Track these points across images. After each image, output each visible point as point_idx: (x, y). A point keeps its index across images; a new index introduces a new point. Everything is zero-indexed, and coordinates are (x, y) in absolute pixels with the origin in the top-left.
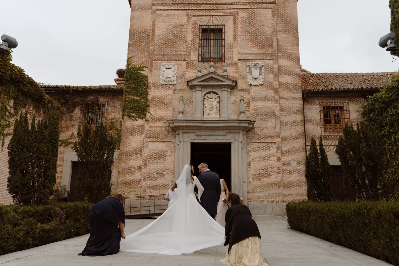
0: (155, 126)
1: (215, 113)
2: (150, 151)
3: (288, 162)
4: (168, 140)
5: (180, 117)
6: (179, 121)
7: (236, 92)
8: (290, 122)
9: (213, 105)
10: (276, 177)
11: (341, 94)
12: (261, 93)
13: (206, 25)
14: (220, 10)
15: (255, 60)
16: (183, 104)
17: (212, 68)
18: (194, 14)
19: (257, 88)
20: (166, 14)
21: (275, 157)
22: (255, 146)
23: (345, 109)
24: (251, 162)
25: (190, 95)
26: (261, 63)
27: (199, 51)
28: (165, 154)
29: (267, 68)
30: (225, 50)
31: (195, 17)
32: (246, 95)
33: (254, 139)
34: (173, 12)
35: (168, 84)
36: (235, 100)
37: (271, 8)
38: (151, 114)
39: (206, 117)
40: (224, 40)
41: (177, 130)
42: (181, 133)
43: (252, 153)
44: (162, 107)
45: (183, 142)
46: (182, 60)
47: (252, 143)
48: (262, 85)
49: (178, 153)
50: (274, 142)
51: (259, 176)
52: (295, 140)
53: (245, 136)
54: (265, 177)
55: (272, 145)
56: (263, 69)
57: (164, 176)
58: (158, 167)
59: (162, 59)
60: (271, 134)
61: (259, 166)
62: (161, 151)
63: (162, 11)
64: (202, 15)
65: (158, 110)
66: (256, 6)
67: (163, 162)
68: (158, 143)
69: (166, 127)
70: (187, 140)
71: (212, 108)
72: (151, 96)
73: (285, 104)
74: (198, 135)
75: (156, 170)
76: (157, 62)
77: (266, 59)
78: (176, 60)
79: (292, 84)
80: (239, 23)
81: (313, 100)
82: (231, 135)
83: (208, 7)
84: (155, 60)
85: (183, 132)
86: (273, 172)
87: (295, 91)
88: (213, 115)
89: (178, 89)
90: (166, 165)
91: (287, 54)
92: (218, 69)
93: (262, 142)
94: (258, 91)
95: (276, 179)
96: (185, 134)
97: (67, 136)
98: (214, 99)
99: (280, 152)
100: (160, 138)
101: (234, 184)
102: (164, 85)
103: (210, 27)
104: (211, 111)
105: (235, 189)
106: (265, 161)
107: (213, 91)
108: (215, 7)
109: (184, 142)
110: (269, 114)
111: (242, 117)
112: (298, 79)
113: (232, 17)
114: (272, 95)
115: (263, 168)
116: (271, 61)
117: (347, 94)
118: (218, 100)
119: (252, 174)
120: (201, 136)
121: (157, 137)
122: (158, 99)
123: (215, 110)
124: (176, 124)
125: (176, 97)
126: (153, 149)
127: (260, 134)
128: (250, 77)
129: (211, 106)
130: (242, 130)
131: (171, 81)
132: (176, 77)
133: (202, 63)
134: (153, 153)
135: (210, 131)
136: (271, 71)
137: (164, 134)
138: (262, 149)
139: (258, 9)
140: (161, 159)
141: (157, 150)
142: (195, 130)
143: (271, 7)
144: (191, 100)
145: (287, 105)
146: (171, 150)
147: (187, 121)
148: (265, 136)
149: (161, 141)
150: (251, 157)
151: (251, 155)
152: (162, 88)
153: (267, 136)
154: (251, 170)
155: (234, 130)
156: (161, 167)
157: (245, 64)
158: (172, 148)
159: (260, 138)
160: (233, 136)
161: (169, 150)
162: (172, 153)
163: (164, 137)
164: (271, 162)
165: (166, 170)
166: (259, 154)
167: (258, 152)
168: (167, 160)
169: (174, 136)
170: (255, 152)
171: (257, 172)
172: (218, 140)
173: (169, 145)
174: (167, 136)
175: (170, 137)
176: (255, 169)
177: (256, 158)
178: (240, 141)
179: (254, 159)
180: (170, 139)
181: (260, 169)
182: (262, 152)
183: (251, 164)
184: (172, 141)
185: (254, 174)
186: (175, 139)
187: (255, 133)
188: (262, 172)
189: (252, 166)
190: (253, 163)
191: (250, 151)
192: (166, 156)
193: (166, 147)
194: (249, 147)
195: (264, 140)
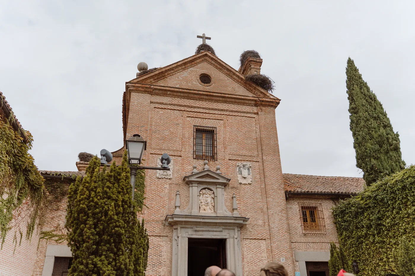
0: (151, 219)
1: (210, 209)
3: (278, 259)
4: (164, 235)
5: (178, 211)
6: (179, 216)
7: (228, 190)
8: (277, 220)
9: (208, 201)
11: (315, 196)
12: (250, 191)
13: (200, 126)
14: (212, 115)
15: (243, 161)
16: (179, 199)
17: (206, 165)
18: (189, 115)
19: (246, 186)
20: (163, 112)
21: (266, 254)
22: (247, 242)
23: (319, 209)
25: (186, 190)
26: (248, 164)
27: (194, 148)
28: (160, 249)
29: (254, 169)
30: (217, 150)
31: (190, 118)
32: (238, 193)
33: (246, 236)
34: (169, 111)
35: (164, 178)
36: (227, 197)
37: (254, 118)
38: (147, 207)
39: (202, 213)
40: (216, 140)
41: (174, 225)
42: (179, 228)
44: (158, 201)
46: (178, 156)
47: (245, 239)
48: (250, 184)
49: (176, 249)
50: (264, 238)
51: (252, 273)
52: (283, 237)
53: (239, 232)
55: (262, 242)
56: (250, 169)
57: (160, 274)
58: (153, 264)
59: (159, 153)
60: (261, 231)
61: (252, 262)
62: (157, 246)
63: (159, 109)
64: (197, 116)
65: (154, 203)
66: (242, 114)
67: (158, 259)
68: (154, 237)
69: (163, 221)
70: (184, 235)
71: (207, 203)
72: (147, 189)
73: (271, 203)
74: (196, 231)
75: (151, 267)
76: (154, 155)
77: (252, 161)
78: (172, 155)
79: (276, 185)
80: (228, 127)
81: (293, 200)
82: (227, 231)
83: (202, 110)
84: (153, 154)
85: (181, 227)
87: (279, 191)
88: (208, 212)
89: (174, 183)
90: (162, 262)
91: (270, 158)
92: (211, 166)
93: (253, 238)
94: (247, 189)
96: (182, 229)
97: (51, 228)
98: (208, 195)
99: (269, 248)
100: (156, 232)
102: (160, 178)
103: (203, 128)
104: (206, 207)
106: (257, 257)
107: (208, 187)
108: (207, 111)
109: (182, 237)
110: (258, 212)
111: (235, 214)
112: (280, 181)
113: (222, 121)
114: (260, 194)
115: (256, 265)
116: (257, 163)
117: (320, 196)
118: (213, 196)
120: (198, 231)
121: (153, 231)
122: (154, 192)
123: (211, 206)
124: (175, 219)
125: (173, 191)
127: (251, 230)
128: (239, 176)
129: (207, 202)
130: (237, 227)
131: (167, 175)
132: (172, 172)
133: (197, 160)
135: (206, 226)
136: (258, 172)
137: (160, 228)
138: (254, 245)
139: (243, 117)
140: (157, 255)
141: (153, 245)
142: (193, 226)
143: (254, 116)
144: (187, 194)
145: (274, 204)
147: (186, 216)
148: (256, 232)
149: (157, 236)
150: (244, 254)
151: (244, 251)
152: (159, 182)
153: (258, 233)
154: (245, 267)
155: (229, 226)
156: (156, 264)
157: (235, 164)
158: (168, 243)
159: (251, 235)
160: (228, 232)
161: (165, 245)
162: (168, 248)
163: (160, 231)
164: (262, 258)
165: (162, 267)
166: (251, 250)
167: (250, 248)
168: (163, 256)
169: (170, 231)
170: (248, 249)
171: (250, 269)
172: (214, 236)
173: (165, 240)
174: (163, 231)
175: (166, 231)
176: (249, 265)
177: (249, 255)
178: (235, 237)
179: (247, 255)
180: (166, 233)
181: (252, 266)
182: (254, 248)
183: (245, 261)
184: (168, 236)
185: (248, 271)
186: (171, 234)
187: (247, 229)
188: (255, 269)
189: (245, 263)
190: (246, 259)
191: (243, 248)
192: (162, 251)
193: (162, 242)
194: (242, 243)
195: (256, 236)
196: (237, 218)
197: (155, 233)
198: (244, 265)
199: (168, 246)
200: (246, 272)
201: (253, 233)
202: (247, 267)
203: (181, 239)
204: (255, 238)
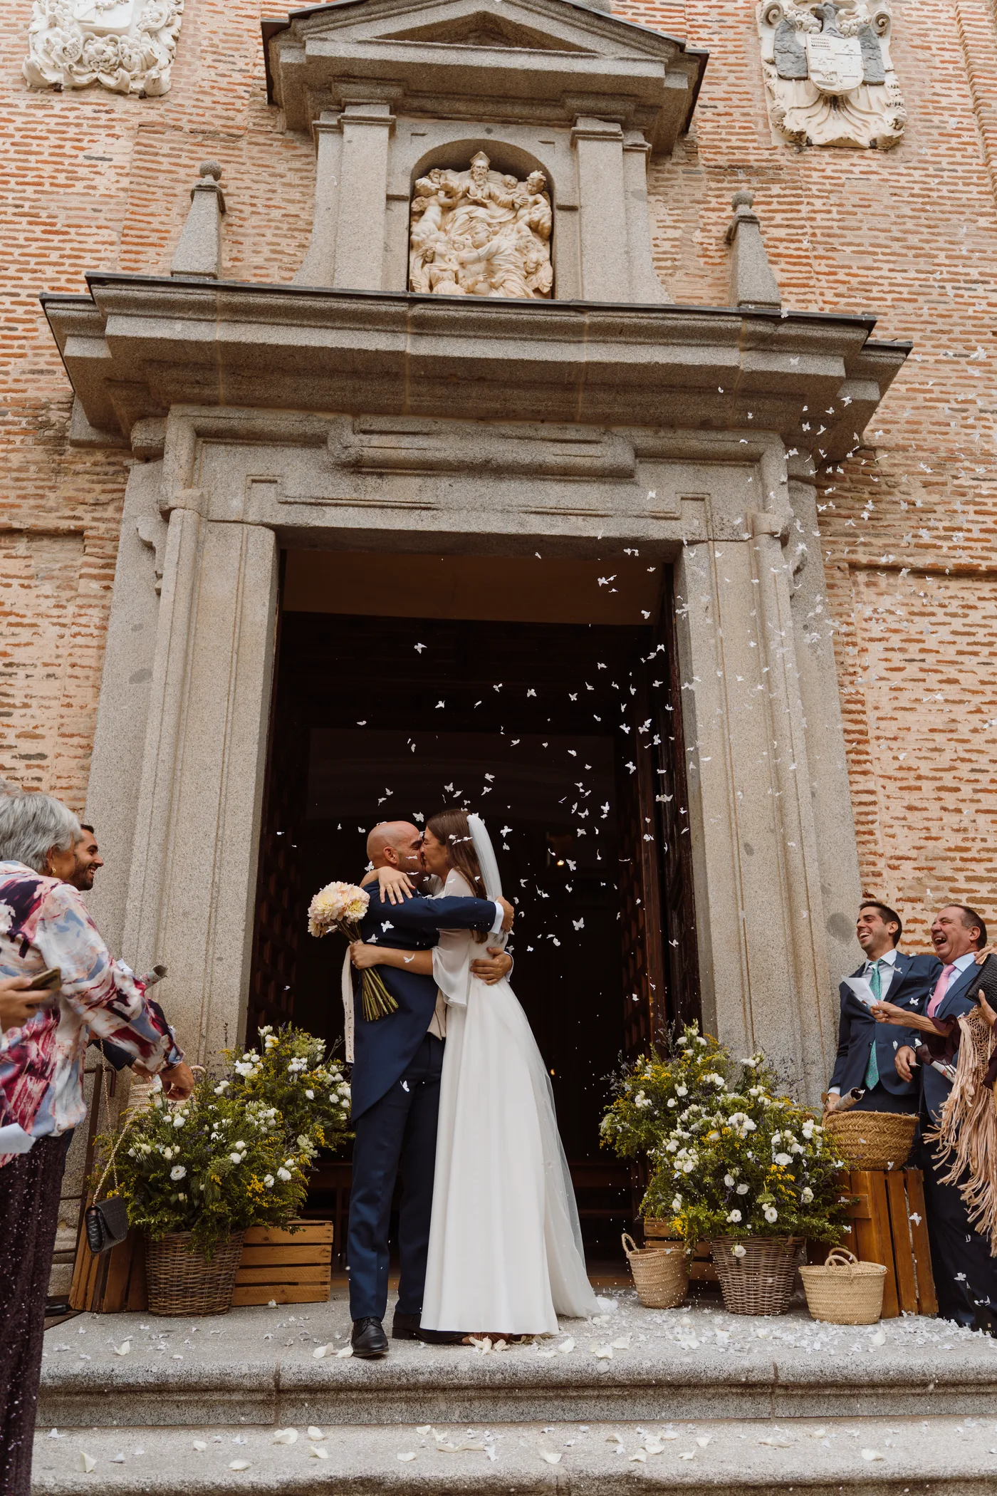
4: (49, 522)
9: (491, 247)
12: (890, 202)
16: (220, 238)
19: (855, 163)
22: (885, 603)
24: (873, 741)
25: (292, 177)
29: (917, 42)
32: (775, 206)
33: (879, 542)
35: (95, 84)
36: (672, 233)
42: (179, 435)
43: (867, 660)
44: (17, 251)
45: (191, 516)
47: (862, 577)
48: (889, 147)
49: (135, 629)
51: (960, 876)
53: (810, 500)
56: (884, 43)
61: (948, 780)
69: (45, 407)
70: (237, 503)
71: (488, 266)
74: (357, 467)
82: (681, 479)
85: (200, 422)
89: (182, 124)
90: (3, 758)
93: (949, 565)
94: (862, 187)
96: (219, 450)
98: (500, 213)
101: (742, 946)
102: (56, 88)
105: (747, 1002)
107: (492, 137)
109: (205, 517)
114: (983, 222)
118: (541, 212)
119: (891, 852)
120: (381, 470)
123: (516, 285)
124: (126, 334)
125: (162, 176)
127: (921, 496)
128: (785, 92)
129: (481, 252)
130: (785, 437)
131: (121, 65)
132: (172, 44)
135: (469, 427)
136: (950, 66)
137: (14, 466)
138: (957, 624)
142: (330, 416)
144: (292, 209)
146: (71, 609)
150: (870, 698)
151: (865, 676)
152: (40, 113)
153: (989, 519)
154: (882, 816)
155: (705, 425)
157: (742, 13)
158: (81, 591)
159: (926, 536)
160: (691, 487)
161: (55, 612)
162: (79, 640)
163: (13, 494)
166: (936, 671)
167: (922, 651)
168: (17, 712)
169: (110, 486)
170: (901, 656)
171: (936, 839)
172: (548, 518)
173: (58, 566)
174: (37, 488)
175: (71, 493)
176: (918, 804)
177: (911, 709)
178: (766, 528)
179: (898, 714)
180: (73, 510)
181: (959, 811)
182: (960, 653)
183: (875, 762)
184: (91, 528)
185: (913, 854)
186: (117, 516)
187: (884, 487)
188: (984, 840)
189: (882, 781)
190: (891, 749)
191: (854, 644)
192: (18, 665)
193: (22, 586)
194: (840, 609)
195: (970, 548)
196: (782, 330)
198: (874, 803)
199: (83, 620)
200: (897, 863)
201: (940, 525)
202: (904, 819)
203: (198, 532)
204: (964, 559)
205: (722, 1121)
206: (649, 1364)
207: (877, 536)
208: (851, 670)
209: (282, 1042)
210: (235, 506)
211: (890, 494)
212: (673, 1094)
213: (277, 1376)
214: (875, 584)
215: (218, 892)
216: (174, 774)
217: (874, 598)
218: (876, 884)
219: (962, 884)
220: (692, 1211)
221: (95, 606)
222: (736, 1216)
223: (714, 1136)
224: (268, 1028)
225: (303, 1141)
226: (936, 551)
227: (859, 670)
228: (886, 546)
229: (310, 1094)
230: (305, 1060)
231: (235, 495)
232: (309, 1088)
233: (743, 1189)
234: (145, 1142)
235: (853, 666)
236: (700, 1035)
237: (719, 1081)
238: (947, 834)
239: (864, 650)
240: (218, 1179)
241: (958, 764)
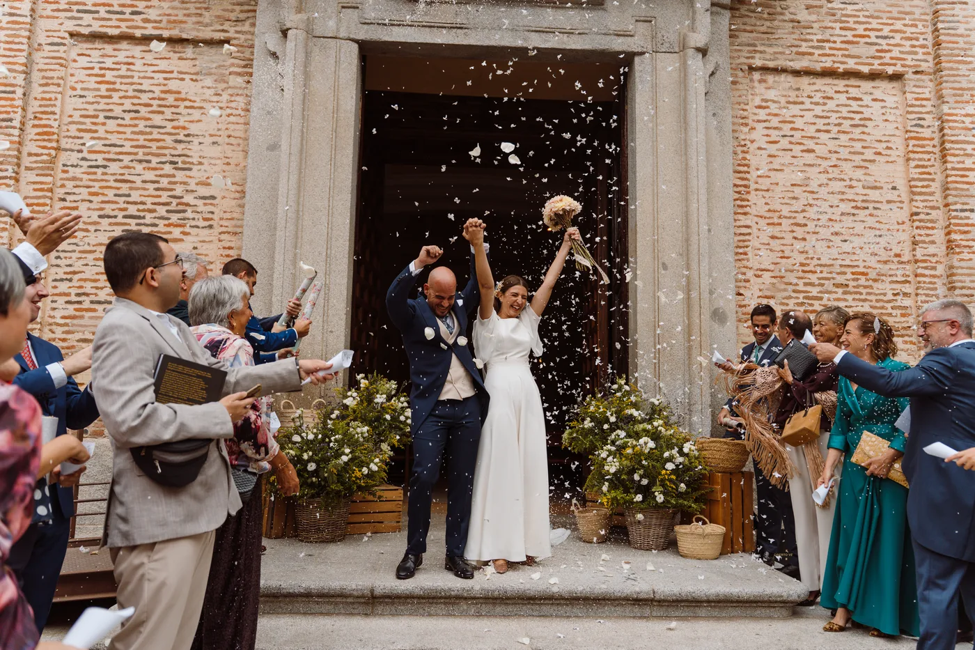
2: (78, 103)
4: (207, 34)
10: (908, 289)
21: (900, 167)
22: (771, 94)
24: (753, 193)
28: (181, 123)
33: (770, 51)
43: (754, 135)
45: (301, 35)
47: (756, 76)
49: (268, 113)
50: (890, 70)
51: (801, 282)
53: (724, 19)
54: (840, 290)
55: (878, 94)
58: (132, 210)
60: (874, 24)
61: (800, 219)
62: (155, 103)
67: (165, 181)
68: (137, 50)
70: (332, 23)
82: (636, 5)
86: (884, 256)
90: (188, 199)
93: (818, 67)
95: (907, 302)
99: (927, 133)
100: (153, 14)
105: (657, 363)
106: (837, 186)
109: (311, 35)
115: (825, 234)
119: (757, 266)
121: (128, 10)
126: (103, 87)
127: (803, 16)
134: (102, 115)
138: (818, 110)
140: (155, 160)
141: (131, 93)
146: (225, 97)
148: (838, 31)
149: (158, 40)
150: (754, 162)
151: (753, 147)
153: (849, 33)
154: (754, 243)
156: (150, 211)
158: (231, 84)
159: (804, 47)
160: (643, 12)
161: (215, 98)
162: (232, 119)
163: (181, 13)
164: (874, 195)
165: (187, 229)
166: (800, 144)
167: (792, 129)
168: (195, 168)
169: (246, 8)
170: (777, 132)
171: (788, 258)
172: (543, 35)
173: (214, 65)
174: (197, 8)
175: (220, 13)
176: (779, 235)
177: (781, 170)
178: (692, 44)
179: (772, 174)
180: (222, 25)
181: (804, 239)
182: (818, 131)
183: (753, 206)
184: (235, 39)
185: (772, 267)
186: (252, 29)
187: (779, 9)
188: (819, 259)
189: (756, 219)
190: (764, 197)
191: (747, 125)
192: (193, 136)
193: (192, 80)
194: (740, 100)
195: (834, 55)
197: (146, 21)
198: (750, 234)
199: (233, 105)
200: (760, 273)
201: (815, 38)
202: (768, 244)
203: (306, 45)
204: (828, 63)
205: (634, 443)
206: (582, 588)
207: (770, 46)
208: (743, 143)
209: (371, 384)
210: (330, 26)
211: (782, 14)
212: (607, 420)
213: (372, 591)
214: (765, 81)
215: (329, 290)
216: (298, 214)
217: (763, 91)
218: (745, 287)
219: (801, 288)
220: (613, 494)
221: (241, 95)
222: (639, 498)
223: (629, 451)
224: (362, 375)
225: (385, 446)
226: (810, 57)
227: (748, 143)
228: (775, 53)
229: (388, 417)
230: (385, 396)
231: (330, 18)
232: (387, 413)
233: (645, 482)
234: (291, 449)
235: (744, 140)
236: (626, 384)
237: (635, 413)
238: (795, 255)
239: (753, 129)
240: (335, 471)
241: (807, 208)
